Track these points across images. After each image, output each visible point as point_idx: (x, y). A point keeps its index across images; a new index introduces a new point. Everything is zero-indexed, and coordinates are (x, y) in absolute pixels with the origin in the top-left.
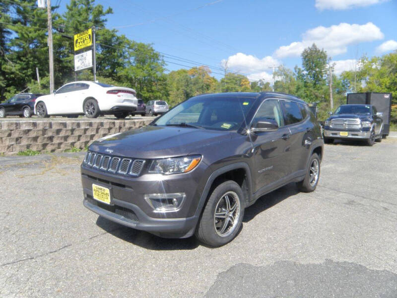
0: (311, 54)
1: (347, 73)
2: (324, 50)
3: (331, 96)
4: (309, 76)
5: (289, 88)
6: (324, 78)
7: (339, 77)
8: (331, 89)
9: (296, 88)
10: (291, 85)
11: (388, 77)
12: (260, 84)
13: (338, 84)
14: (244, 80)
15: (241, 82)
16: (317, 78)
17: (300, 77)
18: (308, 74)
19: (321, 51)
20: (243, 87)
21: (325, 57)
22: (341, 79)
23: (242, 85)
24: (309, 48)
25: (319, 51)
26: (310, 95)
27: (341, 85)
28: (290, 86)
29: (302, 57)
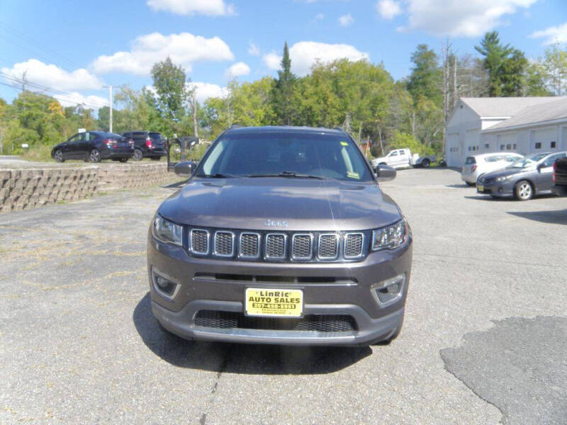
0: (164, 71)
1: (213, 100)
2: (183, 68)
3: (196, 130)
4: (162, 102)
5: (138, 118)
6: (183, 105)
7: (202, 105)
8: (195, 120)
9: (148, 118)
10: (142, 114)
11: (261, 108)
12: (79, 111)
13: (202, 114)
14: (53, 104)
15: (48, 107)
16: (174, 104)
17: (151, 101)
18: (161, 99)
19: (178, 68)
20: (52, 114)
21: (184, 76)
22: (205, 108)
23: (51, 111)
24: (162, 63)
25: (176, 68)
26: (166, 129)
27: (205, 115)
28: (140, 116)
29: (153, 75)
